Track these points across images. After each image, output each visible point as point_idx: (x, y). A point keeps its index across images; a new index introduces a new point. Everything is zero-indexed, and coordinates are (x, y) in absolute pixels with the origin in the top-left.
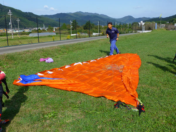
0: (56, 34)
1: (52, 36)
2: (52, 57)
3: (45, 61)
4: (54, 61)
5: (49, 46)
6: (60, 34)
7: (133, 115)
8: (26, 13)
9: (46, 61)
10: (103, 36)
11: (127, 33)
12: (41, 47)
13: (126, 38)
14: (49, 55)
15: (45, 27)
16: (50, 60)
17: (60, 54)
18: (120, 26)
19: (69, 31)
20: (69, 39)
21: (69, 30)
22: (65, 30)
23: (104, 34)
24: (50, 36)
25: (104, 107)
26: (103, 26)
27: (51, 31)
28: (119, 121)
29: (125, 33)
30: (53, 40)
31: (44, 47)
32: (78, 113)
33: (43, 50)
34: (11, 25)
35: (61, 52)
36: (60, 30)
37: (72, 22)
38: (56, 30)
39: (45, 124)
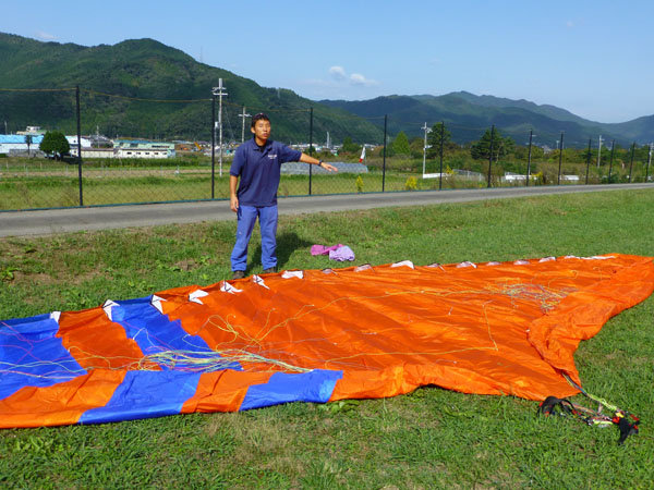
0: (370, 169)
3: (328, 253)
4: (357, 257)
5: (342, 208)
6: (384, 169)
7: (597, 441)
9: (332, 254)
12: (318, 210)
15: (333, 143)
17: (379, 237)
19: (417, 160)
20: (414, 191)
21: (416, 157)
22: (403, 158)
24: (346, 176)
27: (353, 158)
31: (328, 210)
33: (323, 220)
36: (385, 154)
37: (430, 130)
39: (320, 429)
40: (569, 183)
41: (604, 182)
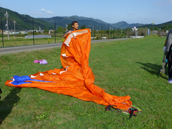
0: (52, 36)
1: (47, 39)
2: (46, 59)
3: (39, 62)
4: (48, 63)
5: (43, 48)
6: (55, 36)
7: (123, 118)
8: (23, 15)
9: (41, 63)
10: (97, 40)
11: (120, 38)
12: (36, 49)
13: (119, 43)
14: (44, 57)
15: (41, 30)
16: (44, 62)
17: (55, 56)
18: (114, 31)
21: (64, 33)
22: (61, 33)
23: (98, 38)
24: (45, 39)
25: (95, 109)
26: (97, 31)
27: (47, 34)
28: (109, 124)
29: (118, 38)
30: (48, 43)
31: (39, 49)
32: (69, 114)
33: (38, 52)
34: (7, 26)
35: (55, 55)
36: (55, 32)
37: (67, 26)
38: (51, 32)
39: (36, 126)
40: (104, 39)
41: (112, 38)
